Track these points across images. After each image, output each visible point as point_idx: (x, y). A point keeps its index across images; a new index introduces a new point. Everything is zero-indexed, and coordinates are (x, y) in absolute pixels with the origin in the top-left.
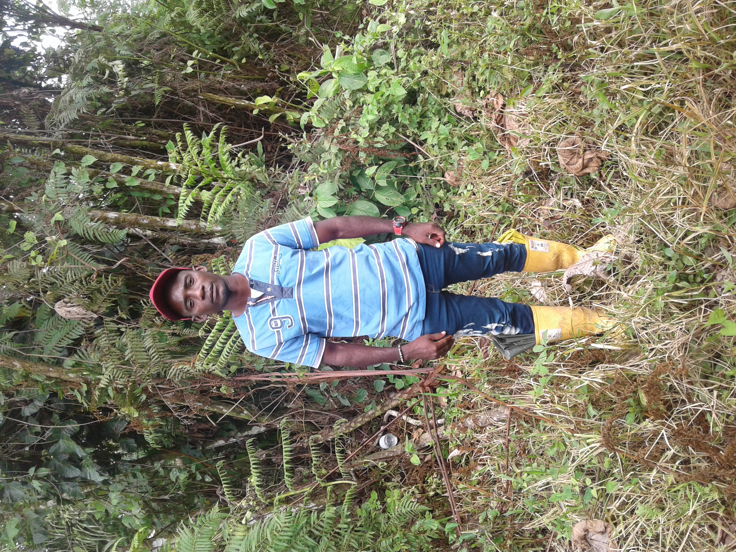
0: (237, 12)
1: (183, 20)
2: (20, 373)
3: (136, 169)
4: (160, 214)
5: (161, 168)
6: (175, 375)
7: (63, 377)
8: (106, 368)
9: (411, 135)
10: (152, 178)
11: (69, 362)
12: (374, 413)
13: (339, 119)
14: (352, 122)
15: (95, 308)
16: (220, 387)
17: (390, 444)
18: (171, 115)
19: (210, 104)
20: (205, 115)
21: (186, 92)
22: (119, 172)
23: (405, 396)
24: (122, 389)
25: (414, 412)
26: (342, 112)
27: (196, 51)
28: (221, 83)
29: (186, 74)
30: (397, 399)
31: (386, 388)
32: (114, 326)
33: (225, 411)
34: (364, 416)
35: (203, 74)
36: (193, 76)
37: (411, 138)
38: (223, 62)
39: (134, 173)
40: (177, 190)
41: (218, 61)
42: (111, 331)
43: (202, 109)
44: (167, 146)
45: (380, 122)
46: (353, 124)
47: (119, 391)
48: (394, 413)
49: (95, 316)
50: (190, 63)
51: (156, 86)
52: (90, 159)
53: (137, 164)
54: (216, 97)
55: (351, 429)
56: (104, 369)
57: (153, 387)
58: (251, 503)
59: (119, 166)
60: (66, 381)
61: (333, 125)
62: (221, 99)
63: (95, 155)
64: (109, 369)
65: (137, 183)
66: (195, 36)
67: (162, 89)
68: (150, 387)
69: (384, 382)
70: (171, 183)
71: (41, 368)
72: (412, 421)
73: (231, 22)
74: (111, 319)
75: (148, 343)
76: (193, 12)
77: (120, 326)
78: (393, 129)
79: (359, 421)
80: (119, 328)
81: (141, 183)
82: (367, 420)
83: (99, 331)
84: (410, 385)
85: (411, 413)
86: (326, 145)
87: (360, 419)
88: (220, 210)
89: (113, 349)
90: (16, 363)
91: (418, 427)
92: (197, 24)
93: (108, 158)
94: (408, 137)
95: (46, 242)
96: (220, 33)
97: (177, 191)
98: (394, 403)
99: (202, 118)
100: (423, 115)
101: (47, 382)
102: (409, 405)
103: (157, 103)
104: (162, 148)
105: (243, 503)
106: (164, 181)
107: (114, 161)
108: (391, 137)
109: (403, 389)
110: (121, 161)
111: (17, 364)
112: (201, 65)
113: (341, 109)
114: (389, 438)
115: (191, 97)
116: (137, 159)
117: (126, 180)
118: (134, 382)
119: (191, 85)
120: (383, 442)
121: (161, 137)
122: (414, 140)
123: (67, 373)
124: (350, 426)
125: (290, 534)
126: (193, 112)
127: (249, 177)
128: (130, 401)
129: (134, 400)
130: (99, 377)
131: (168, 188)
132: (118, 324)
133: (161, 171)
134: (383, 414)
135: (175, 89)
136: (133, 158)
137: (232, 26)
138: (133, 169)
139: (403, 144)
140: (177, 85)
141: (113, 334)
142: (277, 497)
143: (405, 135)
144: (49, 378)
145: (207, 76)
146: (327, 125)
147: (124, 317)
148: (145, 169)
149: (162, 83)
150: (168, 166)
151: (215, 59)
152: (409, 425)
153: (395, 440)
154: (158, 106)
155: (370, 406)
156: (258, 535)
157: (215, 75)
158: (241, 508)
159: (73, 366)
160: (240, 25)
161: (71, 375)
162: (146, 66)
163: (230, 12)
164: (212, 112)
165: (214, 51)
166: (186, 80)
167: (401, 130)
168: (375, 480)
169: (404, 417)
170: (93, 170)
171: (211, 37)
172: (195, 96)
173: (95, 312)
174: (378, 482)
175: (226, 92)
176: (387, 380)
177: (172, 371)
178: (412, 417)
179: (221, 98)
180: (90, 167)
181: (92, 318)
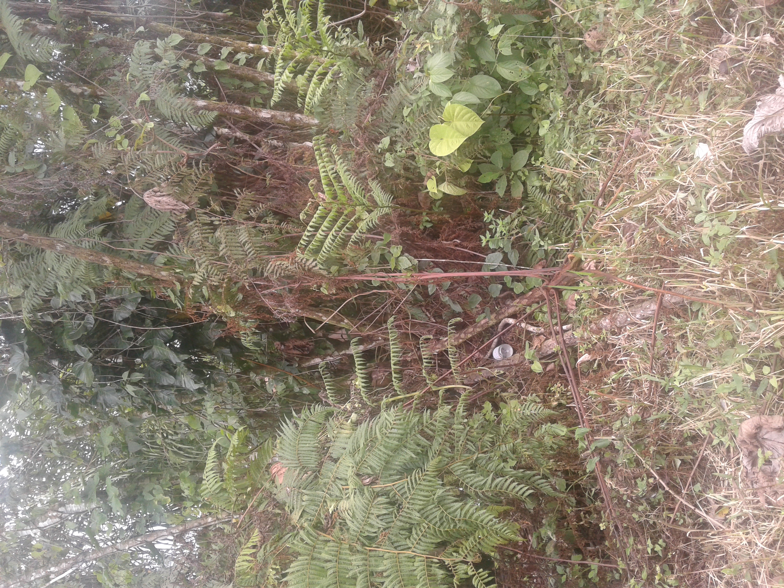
2: (110, 269)
3: (225, 52)
4: (252, 104)
5: (252, 51)
6: (272, 272)
7: (155, 275)
8: (200, 265)
10: (243, 62)
11: (161, 259)
12: (487, 323)
15: (187, 199)
16: (321, 286)
17: (505, 356)
22: (207, 54)
23: (525, 301)
24: (217, 287)
25: (534, 319)
30: (515, 306)
31: (502, 295)
32: (207, 219)
33: (324, 318)
34: (475, 327)
39: (223, 55)
42: (205, 224)
44: (258, 27)
47: (214, 289)
48: (511, 321)
49: (186, 207)
52: (176, 39)
53: (226, 45)
55: (461, 341)
56: (197, 266)
57: (251, 286)
58: (356, 405)
59: (207, 48)
60: (158, 280)
63: (181, 34)
64: (203, 265)
65: (226, 67)
68: (247, 284)
69: (500, 286)
70: (264, 66)
71: (132, 264)
72: (531, 328)
74: (203, 211)
75: (243, 237)
77: (213, 219)
79: (470, 332)
80: (212, 221)
81: (232, 68)
82: (479, 330)
83: (190, 224)
84: (530, 290)
85: (531, 319)
86: (441, 8)
87: (471, 330)
88: (319, 92)
89: (207, 244)
90: (106, 258)
91: (538, 335)
93: (195, 39)
95: (133, 125)
97: (270, 78)
98: (511, 311)
101: (139, 280)
102: (528, 310)
105: (348, 406)
106: (255, 65)
107: (202, 41)
109: (523, 294)
110: (209, 42)
111: (107, 260)
114: (503, 351)
116: (226, 40)
117: (214, 64)
118: (230, 279)
120: (497, 354)
123: (159, 271)
124: (459, 338)
125: (400, 431)
127: (350, 53)
128: (227, 299)
129: (230, 299)
130: (193, 275)
131: (260, 74)
132: (211, 216)
133: (252, 55)
134: (497, 324)
136: (222, 38)
138: (222, 51)
141: (206, 227)
142: (385, 400)
144: (141, 276)
147: (218, 208)
148: (235, 52)
150: (260, 49)
152: (528, 332)
153: (510, 350)
155: (483, 315)
156: (366, 433)
158: (345, 410)
159: (165, 264)
161: (164, 273)
168: (489, 391)
169: (523, 325)
170: (179, 51)
173: (187, 204)
174: (492, 393)
176: (504, 284)
177: (270, 267)
178: (532, 325)
180: (174, 48)
181: (183, 209)
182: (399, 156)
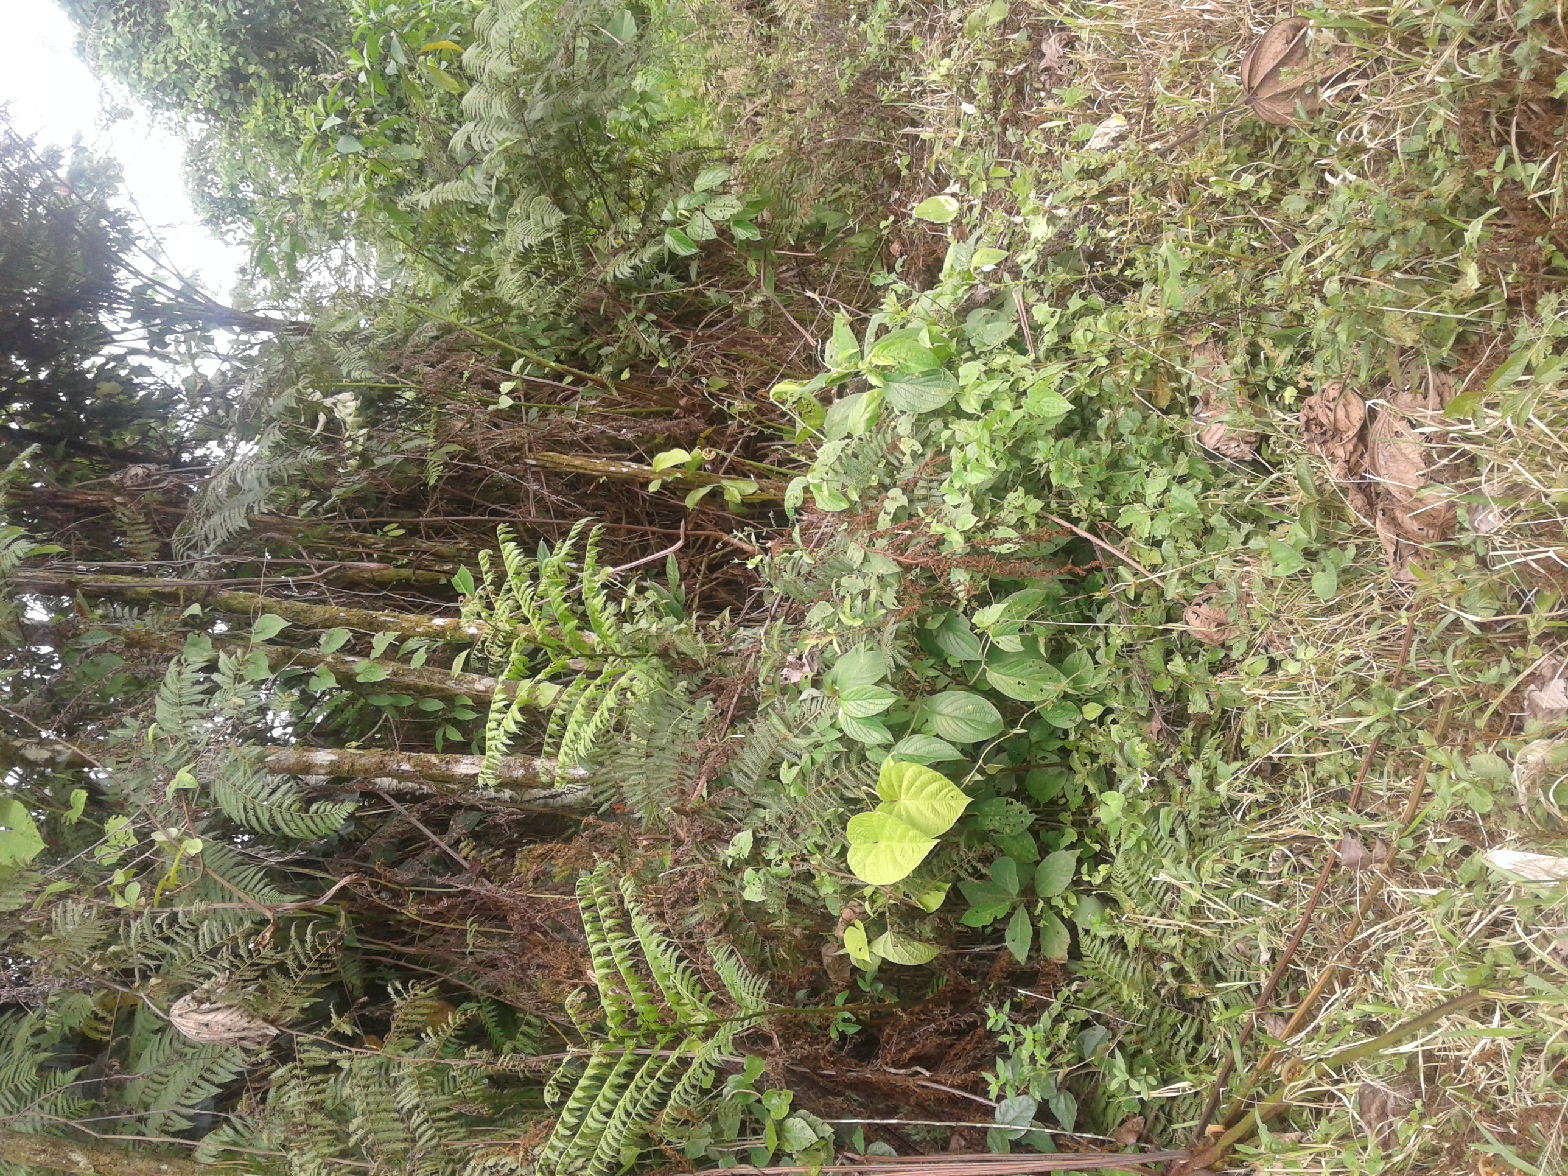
0: (610, 270)
1: (488, 295)
3: (381, 642)
4: (439, 745)
5: (441, 633)
8: (301, 1167)
9: (1083, 515)
10: (419, 659)
13: (884, 488)
14: (919, 492)
15: (273, 1012)
18: (465, 506)
19: (552, 475)
20: (540, 501)
21: (498, 454)
22: (343, 650)
26: (892, 469)
27: (521, 361)
28: (574, 428)
29: (498, 413)
32: (321, 1057)
35: (534, 412)
36: (513, 415)
37: (1084, 525)
38: (579, 381)
39: (376, 653)
40: (481, 684)
41: (569, 379)
42: (313, 1070)
43: (533, 487)
44: (455, 580)
45: (998, 490)
46: (925, 498)
49: (273, 1031)
50: (506, 387)
51: (431, 443)
52: (272, 624)
53: (383, 627)
54: (566, 459)
56: (295, 1169)
59: (342, 636)
61: (871, 504)
62: (577, 462)
63: (284, 614)
64: (309, 1169)
65: (382, 674)
66: (515, 329)
67: (445, 449)
70: (466, 667)
73: (595, 291)
74: (312, 1037)
75: (408, 1097)
76: (510, 276)
77: (335, 1055)
78: (1035, 505)
80: (333, 1061)
81: (394, 674)
83: (280, 1072)
86: (855, 554)
88: (588, 733)
90: (77, 1156)
92: (521, 301)
93: (315, 619)
94: (1076, 521)
95: (154, 843)
96: (571, 319)
97: (479, 687)
99: (533, 508)
100: (1115, 464)
103: (432, 482)
104: (443, 581)
106: (447, 664)
107: (329, 623)
108: (1032, 525)
110: (347, 623)
112: (529, 392)
113: (888, 463)
115: (509, 462)
116: (385, 616)
117: (357, 668)
119: (508, 435)
121: (441, 558)
122: (1092, 529)
126: (512, 496)
127: (656, 645)
131: (459, 681)
132: (331, 1048)
133: (440, 642)
135: (473, 448)
136: (374, 613)
137: (598, 300)
138: (374, 641)
139: (1063, 541)
140: (477, 437)
143: (1067, 517)
145: (544, 414)
146: (853, 504)
147: (347, 1029)
148: (403, 639)
149: (443, 436)
150: (458, 628)
151: (560, 377)
154: (435, 487)
157: (561, 412)
160: (615, 296)
162: (409, 402)
163: (594, 271)
164: (557, 493)
165: (558, 360)
166: (497, 426)
167: (1054, 505)
170: (279, 648)
171: (552, 328)
172: (517, 460)
173: (273, 1022)
175: (588, 445)
179: (575, 461)
180: (270, 642)
181: (265, 1036)
182: (776, 876)
